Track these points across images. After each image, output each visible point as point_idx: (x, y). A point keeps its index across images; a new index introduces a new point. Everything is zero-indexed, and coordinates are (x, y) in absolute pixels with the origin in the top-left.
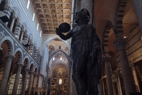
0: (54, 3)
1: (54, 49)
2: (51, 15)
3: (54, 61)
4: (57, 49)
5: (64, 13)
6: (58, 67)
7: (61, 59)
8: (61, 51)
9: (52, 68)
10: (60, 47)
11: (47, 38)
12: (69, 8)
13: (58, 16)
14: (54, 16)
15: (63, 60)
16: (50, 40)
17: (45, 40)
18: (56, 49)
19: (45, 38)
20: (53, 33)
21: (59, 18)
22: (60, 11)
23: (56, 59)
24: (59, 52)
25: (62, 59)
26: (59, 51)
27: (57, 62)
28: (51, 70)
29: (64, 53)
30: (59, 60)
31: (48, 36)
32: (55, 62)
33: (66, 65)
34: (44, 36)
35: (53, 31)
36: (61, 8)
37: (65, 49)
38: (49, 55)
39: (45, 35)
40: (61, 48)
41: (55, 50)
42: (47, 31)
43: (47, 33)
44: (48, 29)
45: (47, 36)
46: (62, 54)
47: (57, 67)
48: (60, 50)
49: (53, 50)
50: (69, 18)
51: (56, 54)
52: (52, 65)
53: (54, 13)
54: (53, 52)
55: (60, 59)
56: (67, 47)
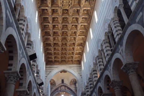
0: (67, 31)
1: (55, 83)
2: (60, 43)
4: (60, 83)
5: (76, 40)
8: (65, 86)
10: (63, 81)
11: (51, 70)
12: (84, 36)
13: (68, 43)
14: (63, 44)
16: (56, 73)
17: (48, 73)
19: (49, 71)
20: (58, 63)
21: (69, 46)
22: (72, 38)
26: (62, 86)
29: (69, 88)
31: (53, 68)
34: (47, 69)
35: (58, 61)
36: (74, 36)
37: (70, 82)
39: (48, 66)
40: (65, 82)
41: (57, 85)
42: (51, 61)
43: (51, 65)
44: (53, 59)
45: (51, 68)
46: (66, 90)
48: (63, 84)
49: (54, 85)
50: (82, 46)
51: (58, 91)
53: (65, 41)
54: (54, 88)
56: (72, 81)
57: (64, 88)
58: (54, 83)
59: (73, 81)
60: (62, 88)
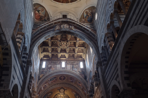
3: (44, 69)
4: (58, 17)
6: (54, 87)
7: (63, 64)
8: (70, 24)
9: (38, 87)
15: (69, 67)
18: (55, 18)
23: (49, 66)
24: (62, 26)
25: (66, 64)
26: (63, 23)
27: (52, 72)
28: (36, 90)
30: (58, 66)
32: (46, 72)
33: (79, 79)
38: (33, 30)
47: (51, 88)
48: (64, 20)
52: (39, 79)
54: (44, 25)
55: (61, 64)
56: (85, 15)
57: (68, 27)
58: (46, 18)
59: (87, 15)
60: (64, 27)
